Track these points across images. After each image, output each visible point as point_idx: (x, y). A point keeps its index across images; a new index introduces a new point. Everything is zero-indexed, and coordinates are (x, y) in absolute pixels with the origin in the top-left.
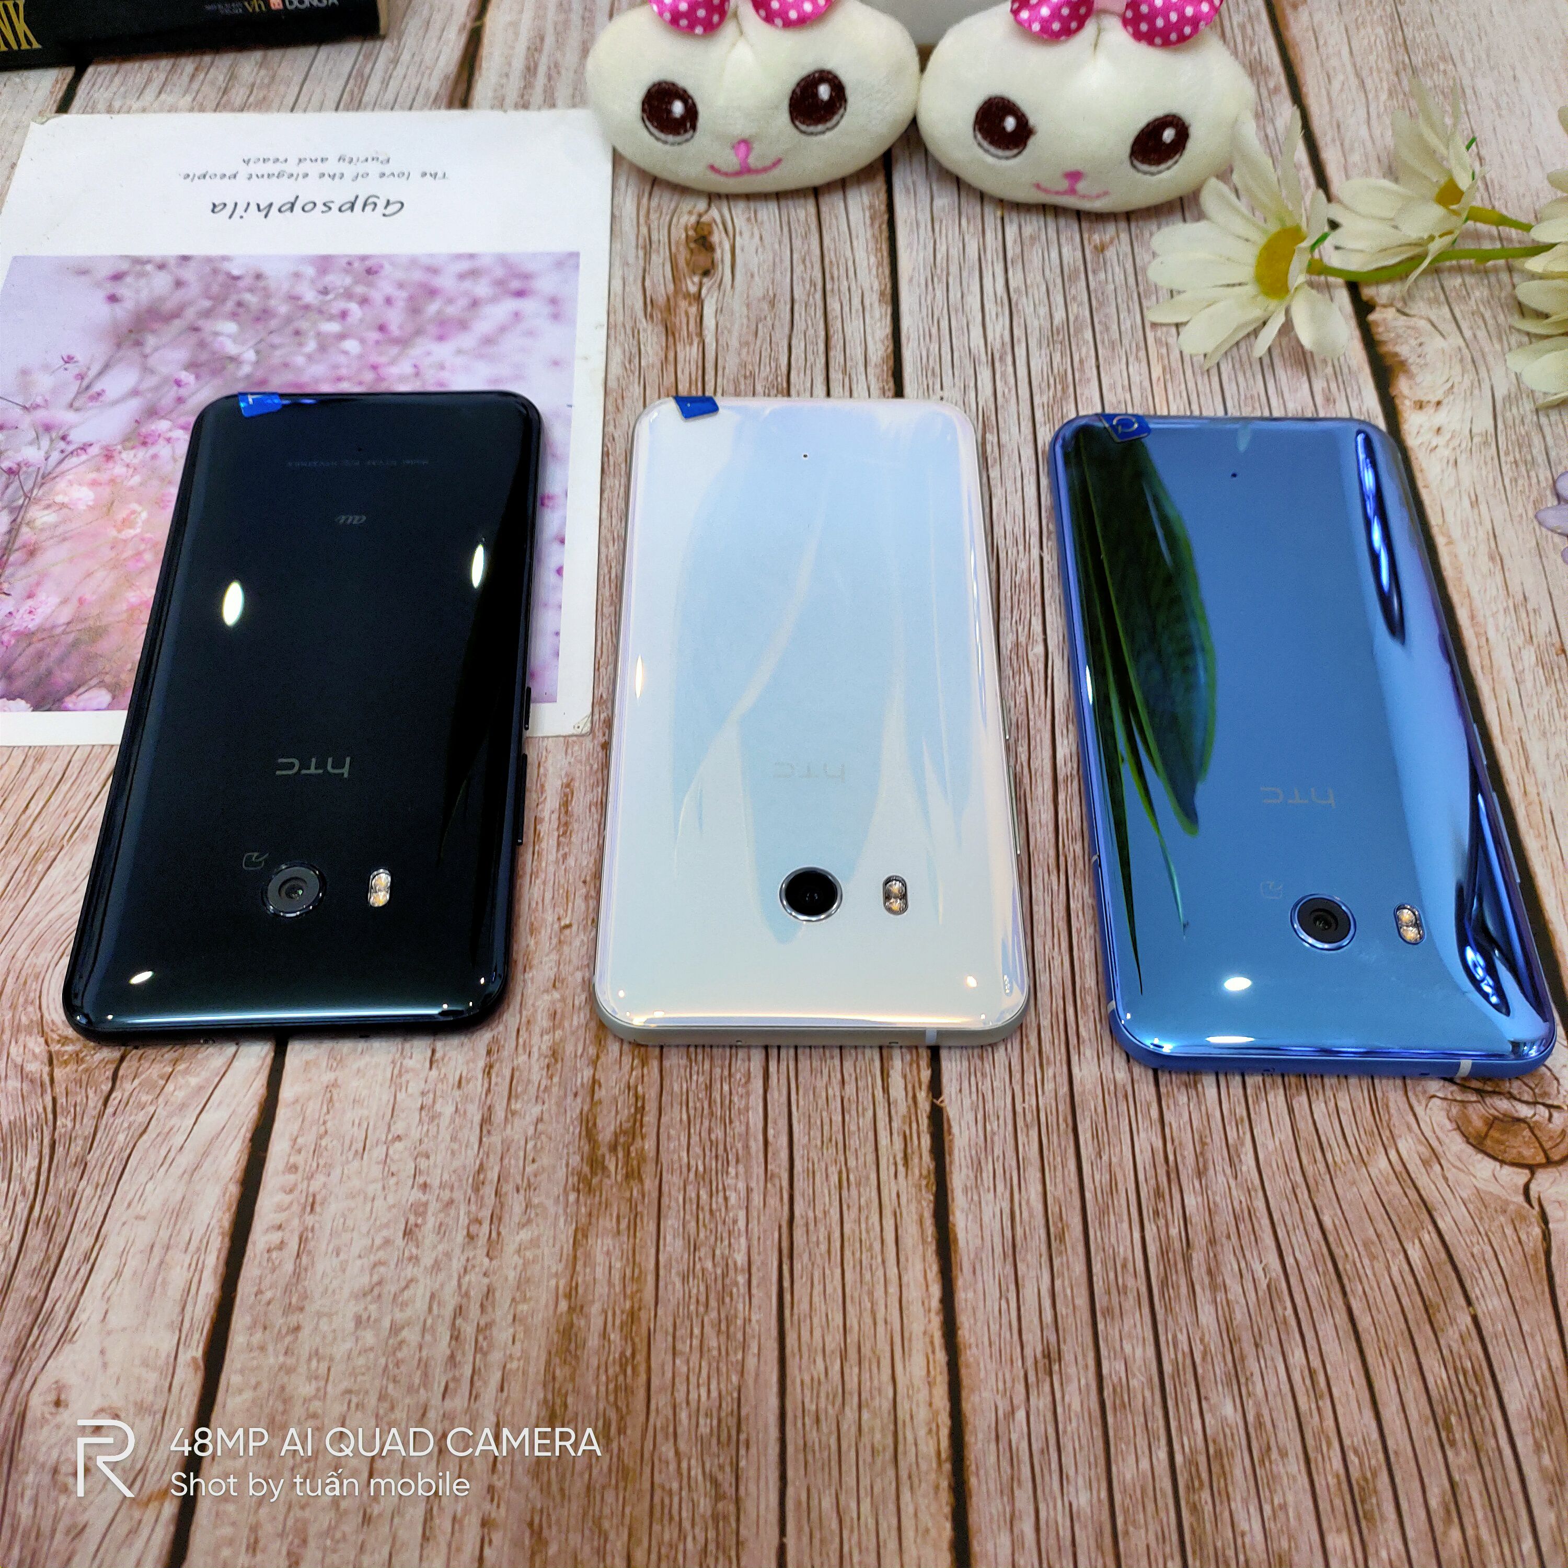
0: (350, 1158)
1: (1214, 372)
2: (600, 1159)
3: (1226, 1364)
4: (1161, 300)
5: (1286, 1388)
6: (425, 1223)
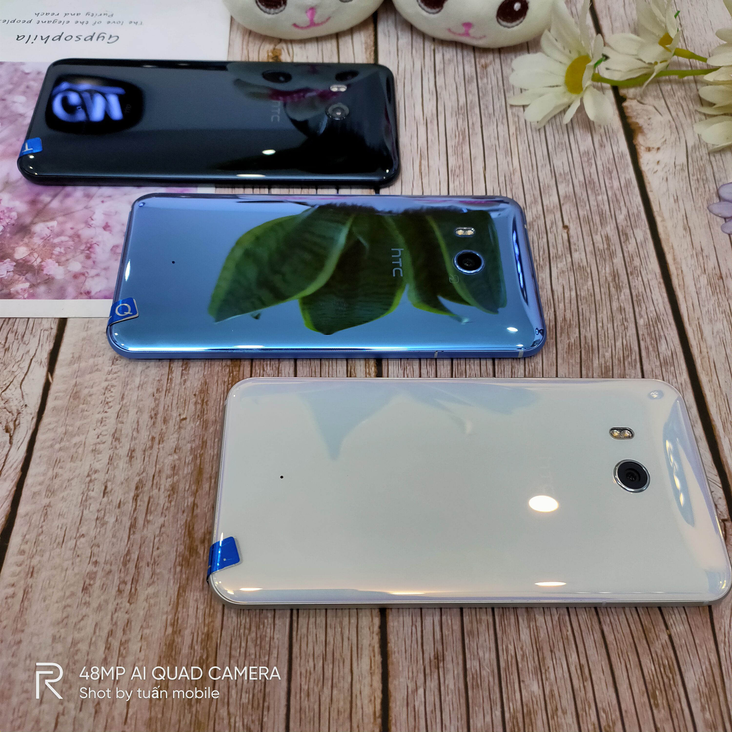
0: (55, 547)
1: (542, 131)
2: (195, 548)
3: (534, 662)
4: (515, 93)
5: (567, 675)
6: (94, 583)
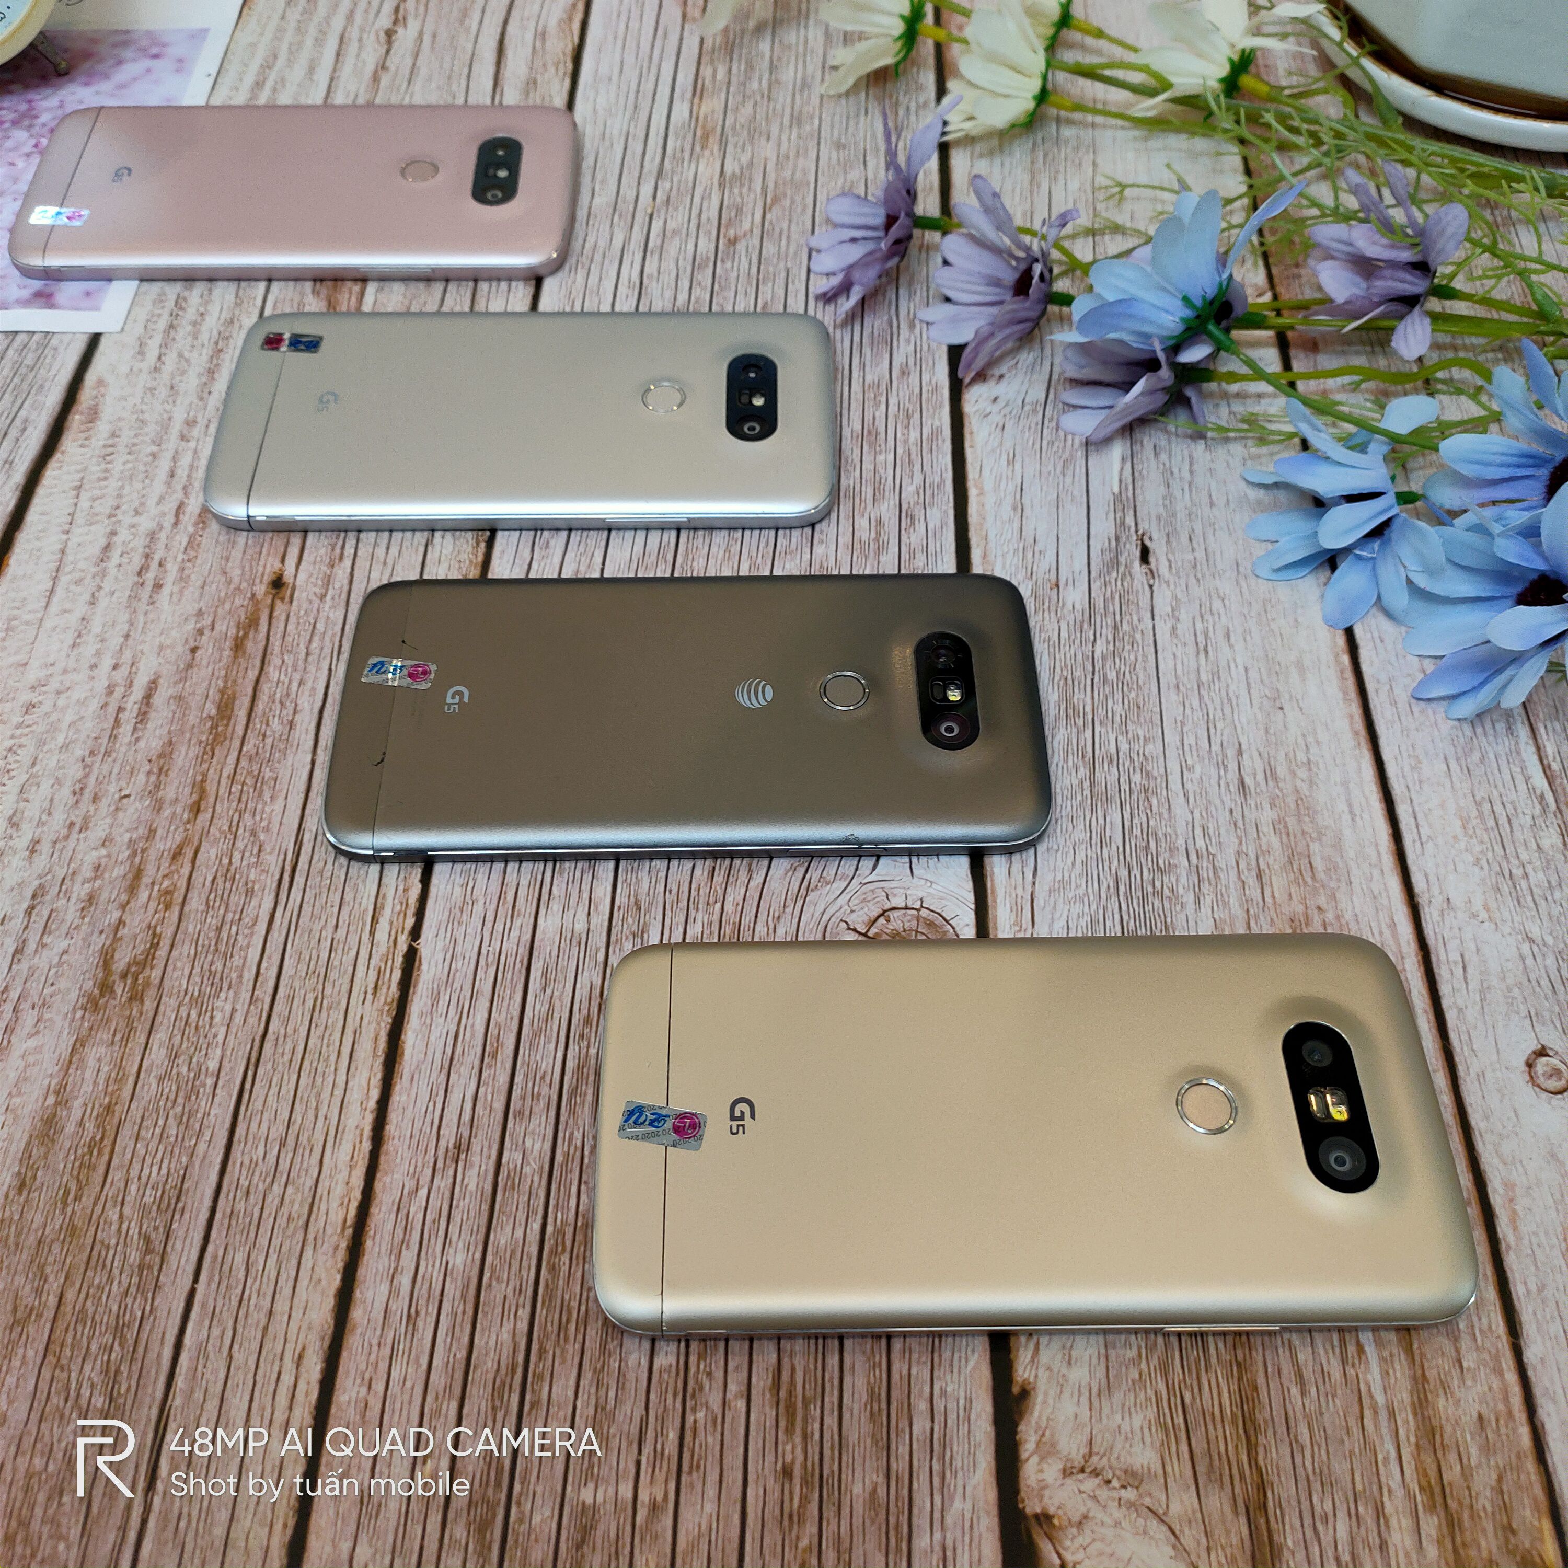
2: (110, 984)
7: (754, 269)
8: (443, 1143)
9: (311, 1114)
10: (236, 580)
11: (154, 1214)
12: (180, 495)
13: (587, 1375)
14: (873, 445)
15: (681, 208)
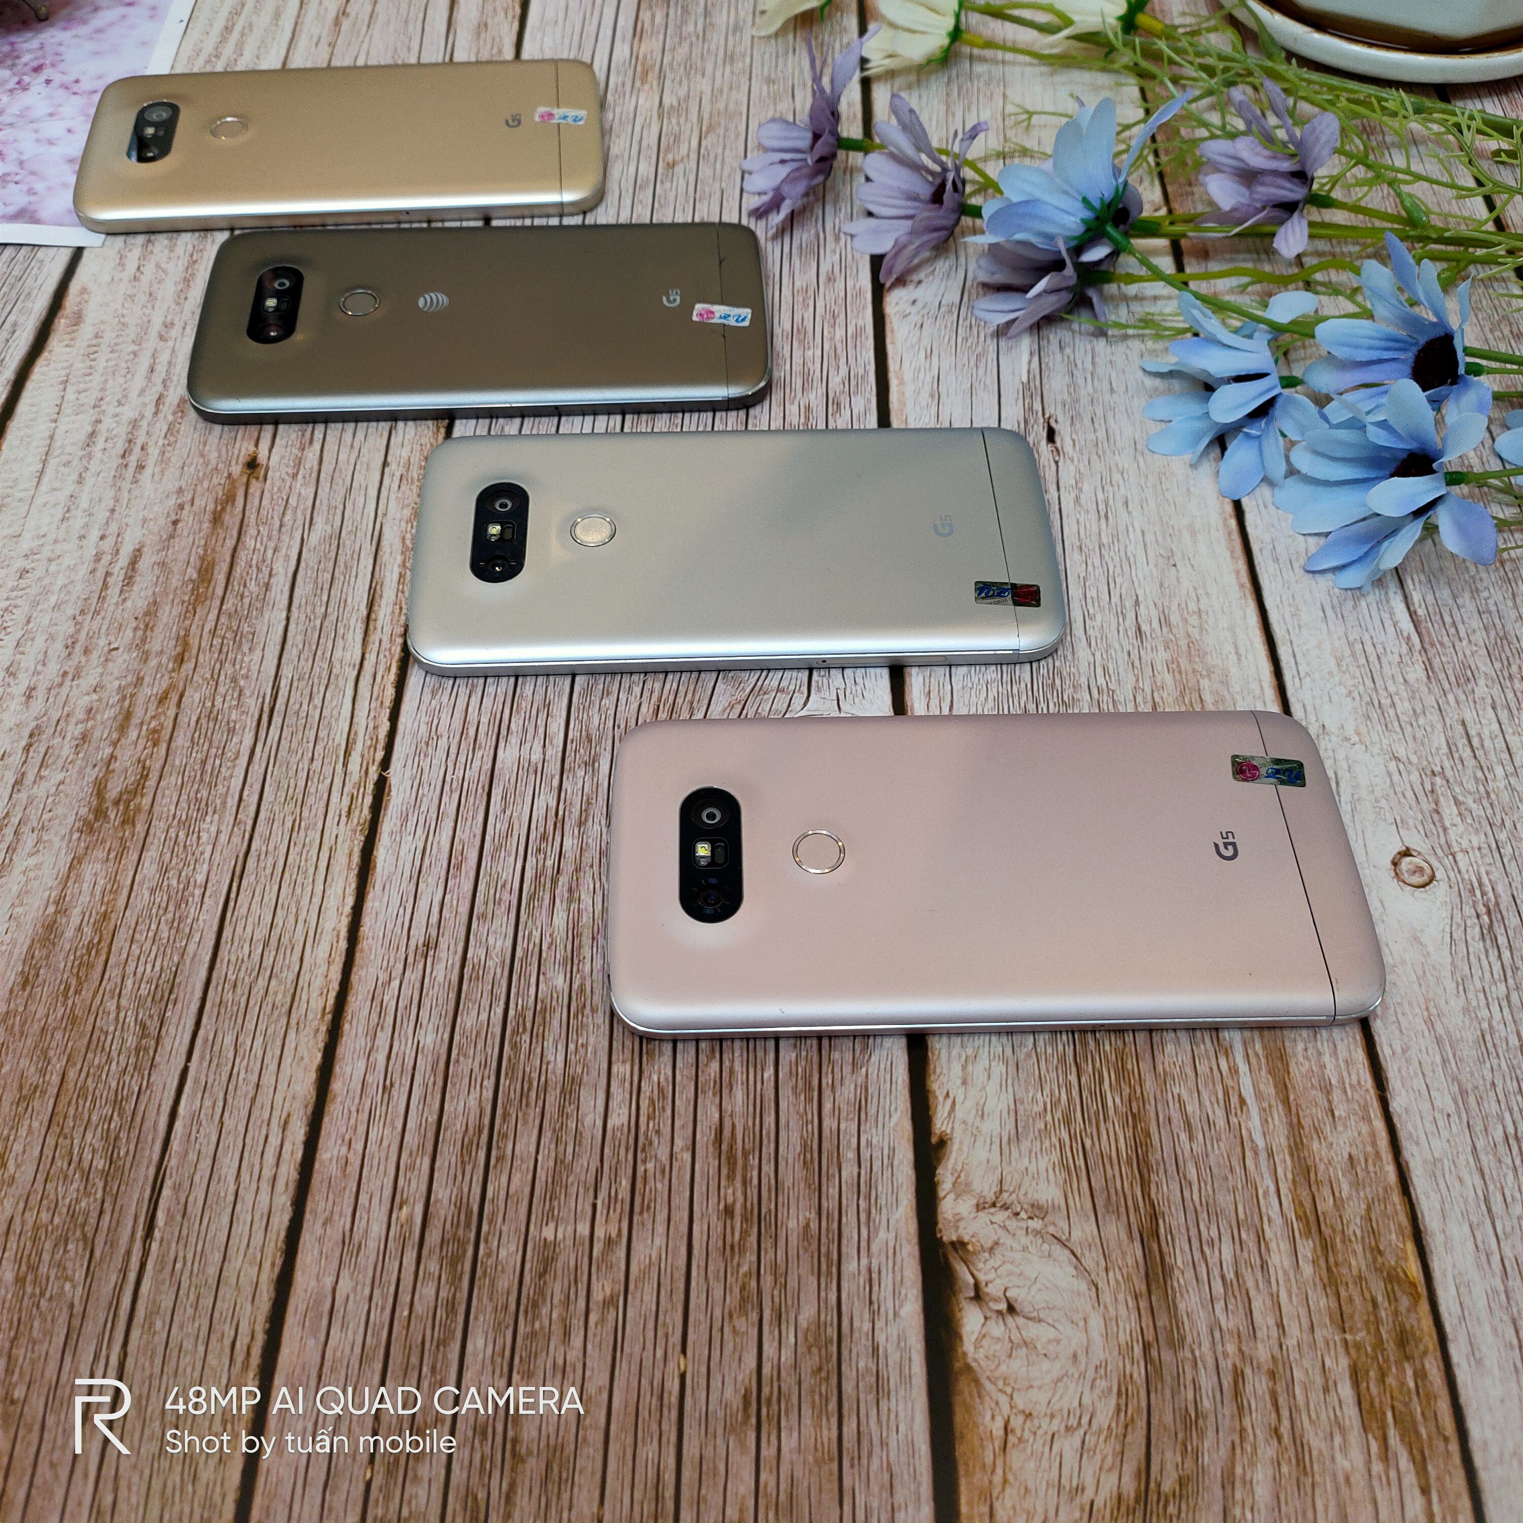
2: (104, 810)
7: (691, 189)
8: (413, 943)
9: (291, 919)
10: (213, 462)
11: (149, 1004)
12: (159, 388)
13: (547, 1135)
14: (802, 342)
15: (623, 136)
